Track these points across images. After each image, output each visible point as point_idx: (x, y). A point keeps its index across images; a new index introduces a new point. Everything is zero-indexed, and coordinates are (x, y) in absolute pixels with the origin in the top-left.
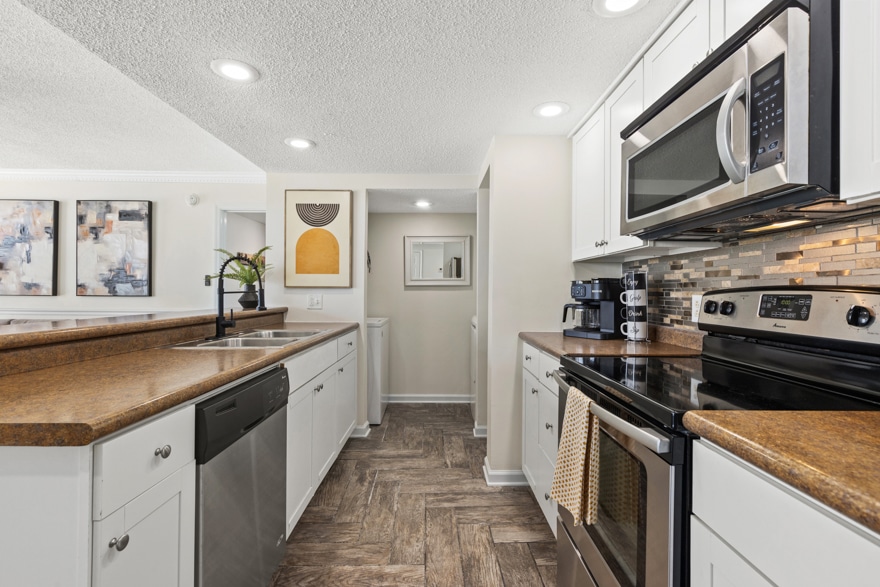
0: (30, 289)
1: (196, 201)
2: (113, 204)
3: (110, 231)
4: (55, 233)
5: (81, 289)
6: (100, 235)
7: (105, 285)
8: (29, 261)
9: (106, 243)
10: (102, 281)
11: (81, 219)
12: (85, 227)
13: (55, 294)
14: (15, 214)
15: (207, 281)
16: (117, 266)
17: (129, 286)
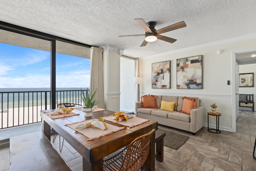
0: (164, 87)
1: (222, 51)
2: (189, 59)
3: (187, 67)
4: (170, 70)
5: (178, 87)
6: (184, 69)
7: (186, 85)
8: (163, 79)
9: (186, 72)
10: (185, 84)
11: (178, 65)
12: (179, 67)
13: (170, 88)
14: (160, 66)
15: (229, 83)
16: (190, 79)
17: (195, 85)
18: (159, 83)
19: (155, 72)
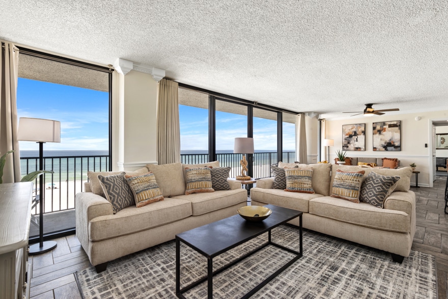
0: (357, 149)
1: (420, 118)
2: (386, 123)
3: (385, 131)
4: (364, 132)
5: (375, 149)
6: (381, 133)
7: (383, 148)
8: (357, 141)
9: (384, 135)
10: (382, 146)
11: (374, 128)
12: (376, 131)
13: (365, 150)
14: (352, 128)
15: (426, 146)
16: (388, 142)
17: (393, 147)
18: (352, 145)
19: (347, 134)
